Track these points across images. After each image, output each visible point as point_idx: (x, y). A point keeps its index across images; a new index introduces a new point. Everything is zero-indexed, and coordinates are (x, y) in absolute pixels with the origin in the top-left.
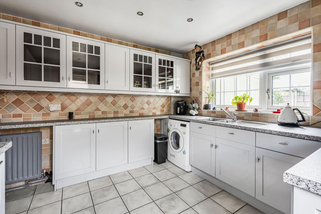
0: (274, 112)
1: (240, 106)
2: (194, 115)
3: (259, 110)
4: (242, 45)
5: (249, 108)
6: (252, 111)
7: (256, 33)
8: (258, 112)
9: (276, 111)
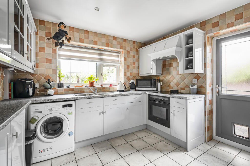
0: (110, 86)
1: (92, 84)
2: (52, 94)
3: (104, 85)
4: (95, 43)
5: (97, 85)
6: (99, 86)
7: (104, 40)
8: (103, 87)
9: (110, 85)
